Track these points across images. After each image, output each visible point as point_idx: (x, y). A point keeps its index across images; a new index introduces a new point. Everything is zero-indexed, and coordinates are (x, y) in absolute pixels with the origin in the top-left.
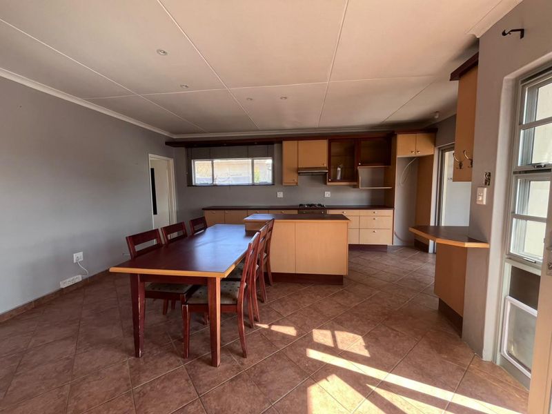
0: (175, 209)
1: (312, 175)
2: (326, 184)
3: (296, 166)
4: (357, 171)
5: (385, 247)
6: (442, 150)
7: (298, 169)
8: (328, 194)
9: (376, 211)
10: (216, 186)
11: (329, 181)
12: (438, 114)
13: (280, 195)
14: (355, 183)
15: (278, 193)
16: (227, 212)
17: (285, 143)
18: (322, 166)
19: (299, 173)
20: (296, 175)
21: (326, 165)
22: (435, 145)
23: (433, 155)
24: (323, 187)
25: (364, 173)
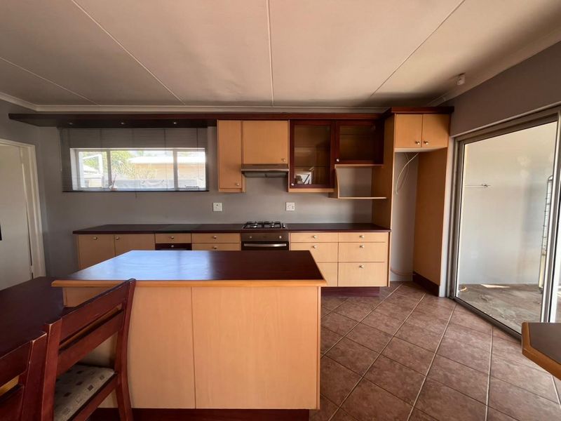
0: (38, 229)
1: (266, 176)
2: (287, 191)
3: (240, 163)
4: (334, 171)
5: (377, 289)
6: (459, 142)
7: (243, 166)
8: (291, 207)
9: (364, 234)
10: (114, 191)
11: (291, 187)
12: (463, 78)
13: (218, 207)
14: (331, 190)
15: (215, 204)
16: (117, 236)
17: (220, 123)
18: (281, 162)
19: (243, 173)
20: (240, 175)
21: (287, 161)
22: (449, 134)
23: (446, 149)
24: (284, 196)
25: (344, 174)
